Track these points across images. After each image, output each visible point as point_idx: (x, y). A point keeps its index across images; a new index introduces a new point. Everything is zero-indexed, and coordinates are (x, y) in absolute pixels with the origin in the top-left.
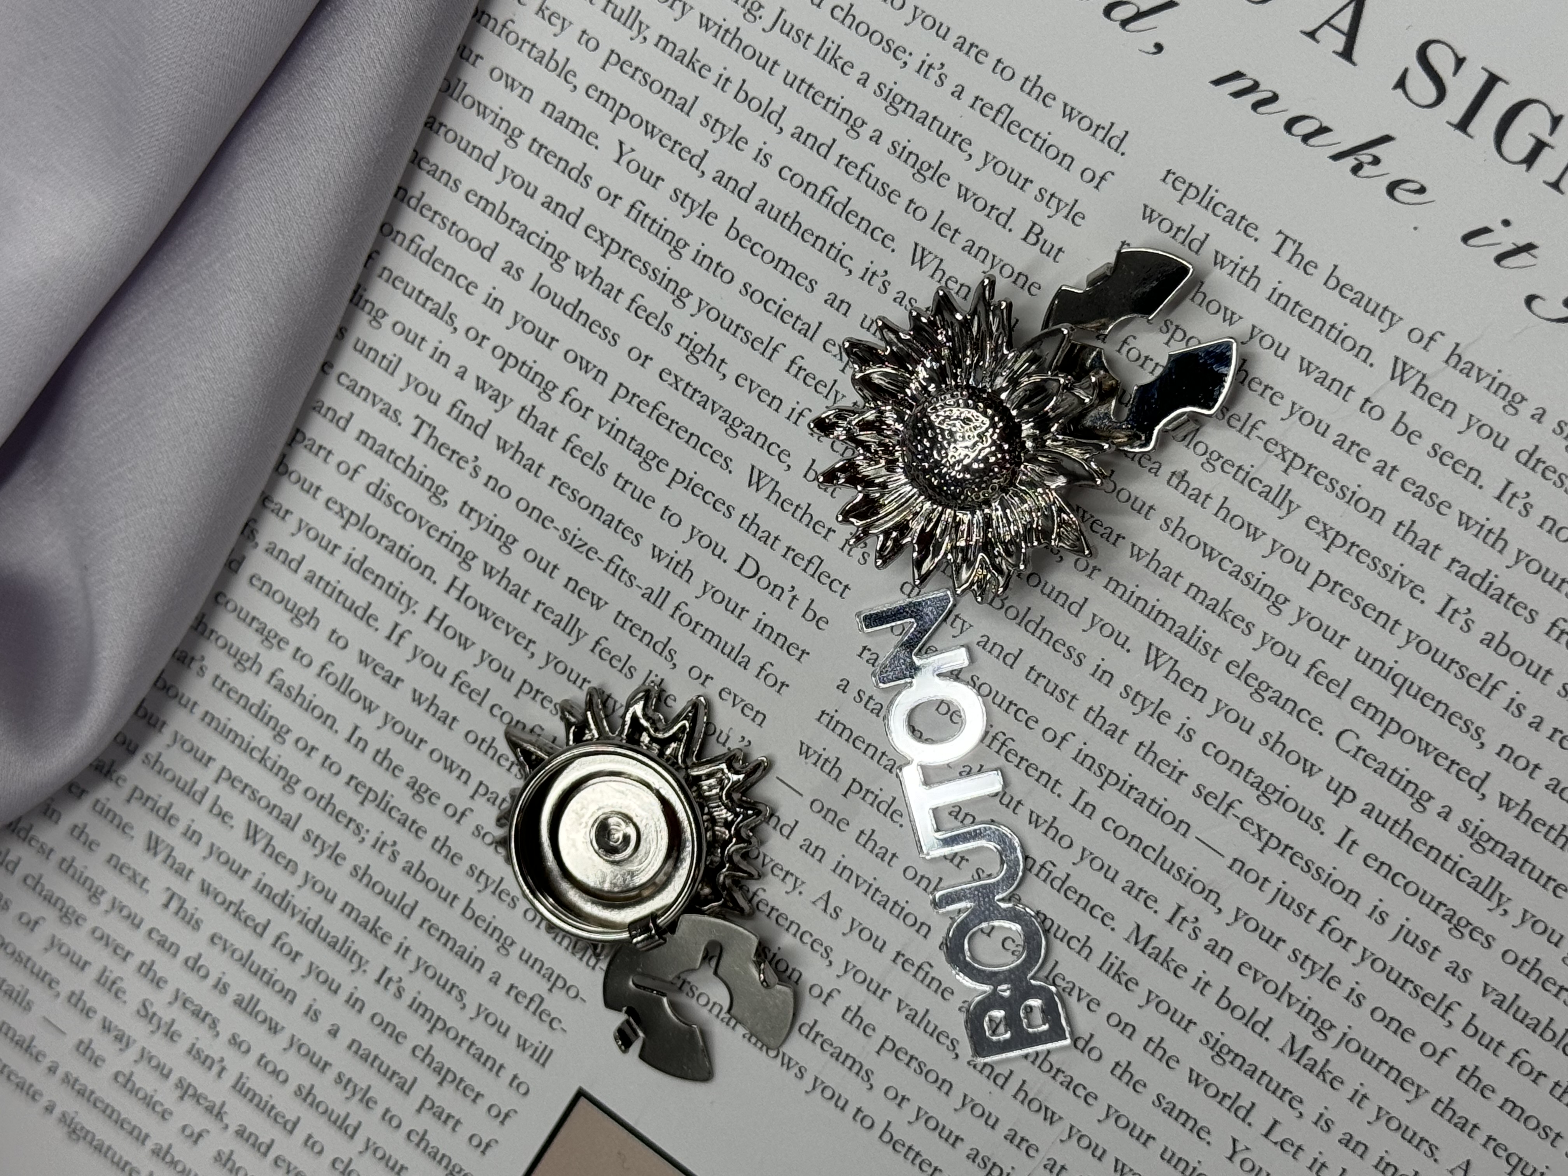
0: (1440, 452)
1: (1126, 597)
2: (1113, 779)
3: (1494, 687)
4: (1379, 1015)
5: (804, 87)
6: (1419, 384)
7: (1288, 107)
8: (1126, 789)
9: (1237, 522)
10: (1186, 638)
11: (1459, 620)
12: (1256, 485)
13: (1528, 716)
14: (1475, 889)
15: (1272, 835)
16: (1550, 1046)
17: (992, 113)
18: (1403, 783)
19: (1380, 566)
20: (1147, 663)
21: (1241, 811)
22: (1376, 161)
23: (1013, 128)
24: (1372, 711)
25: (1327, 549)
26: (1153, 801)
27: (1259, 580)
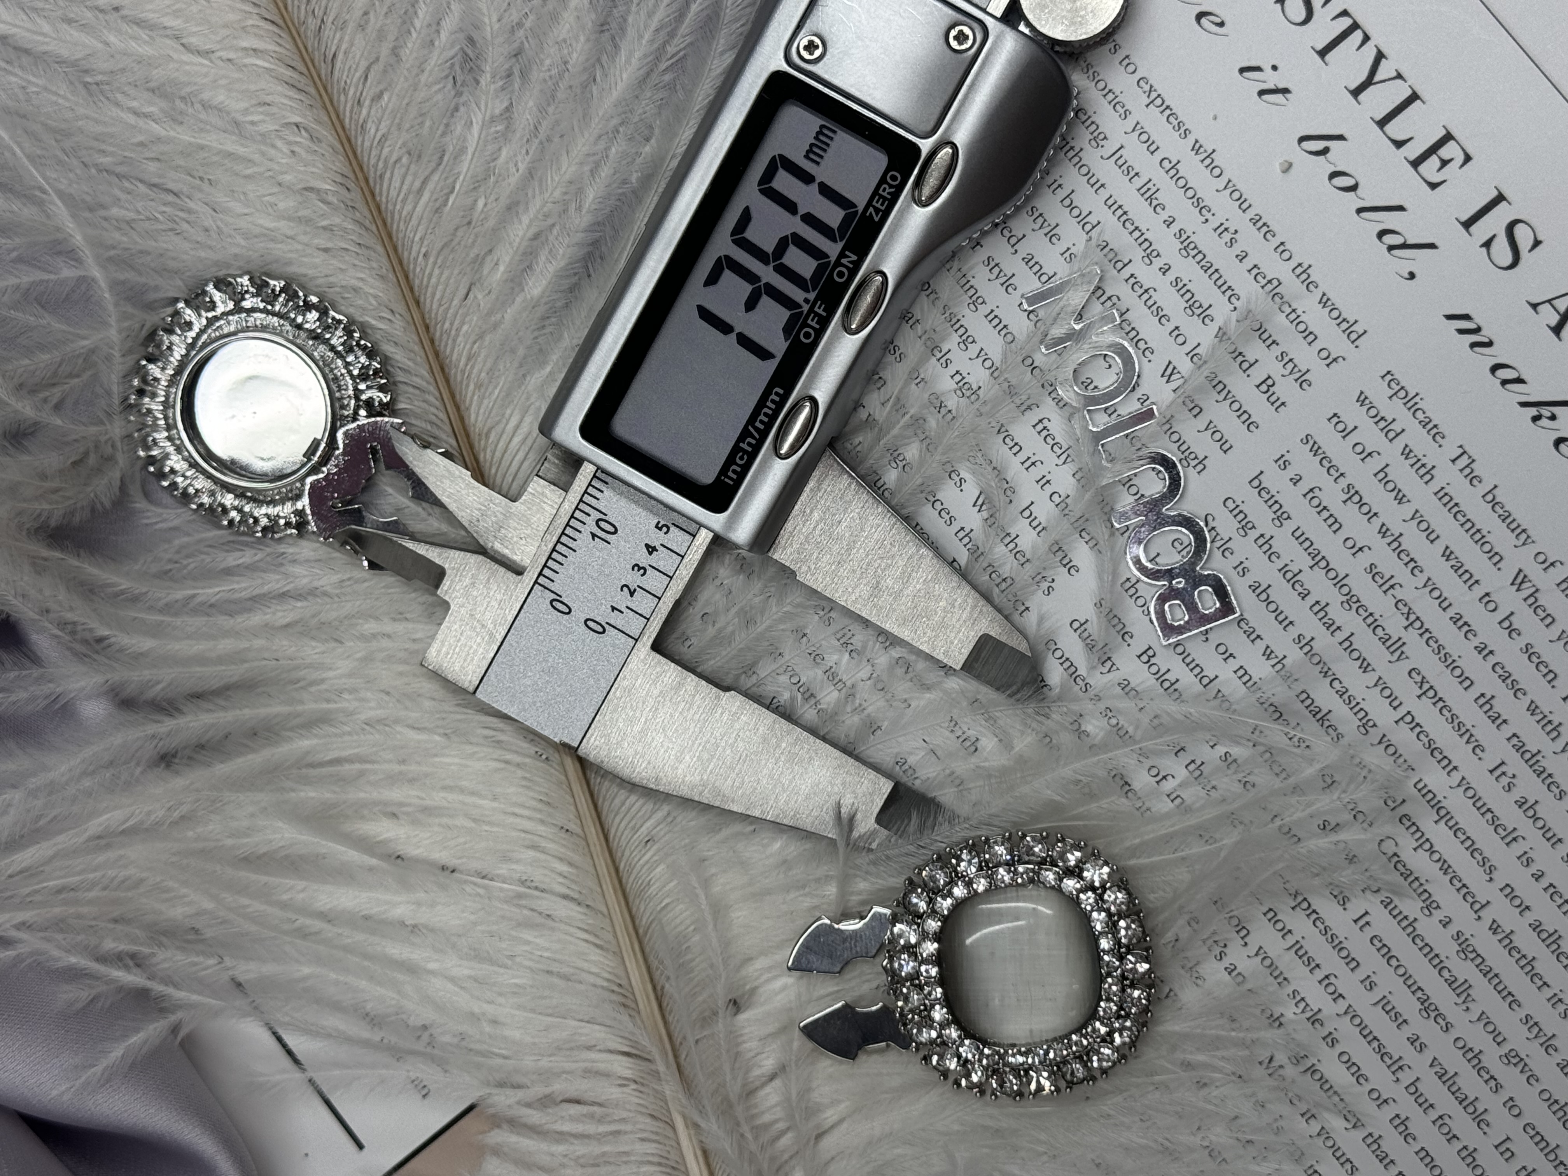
0: (1530, 651)
1: (1249, 685)
3: (1515, 839)
4: (1345, 1058)
5: (1120, 212)
6: (1531, 595)
7: (1498, 354)
11: (1505, 781)
12: (1379, 630)
13: (1533, 869)
14: (1450, 985)
15: (1305, 899)
16: (1469, 1118)
17: (1264, 282)
22: (1553, 418)
23: (1277, 299)
27: (1358, 703)
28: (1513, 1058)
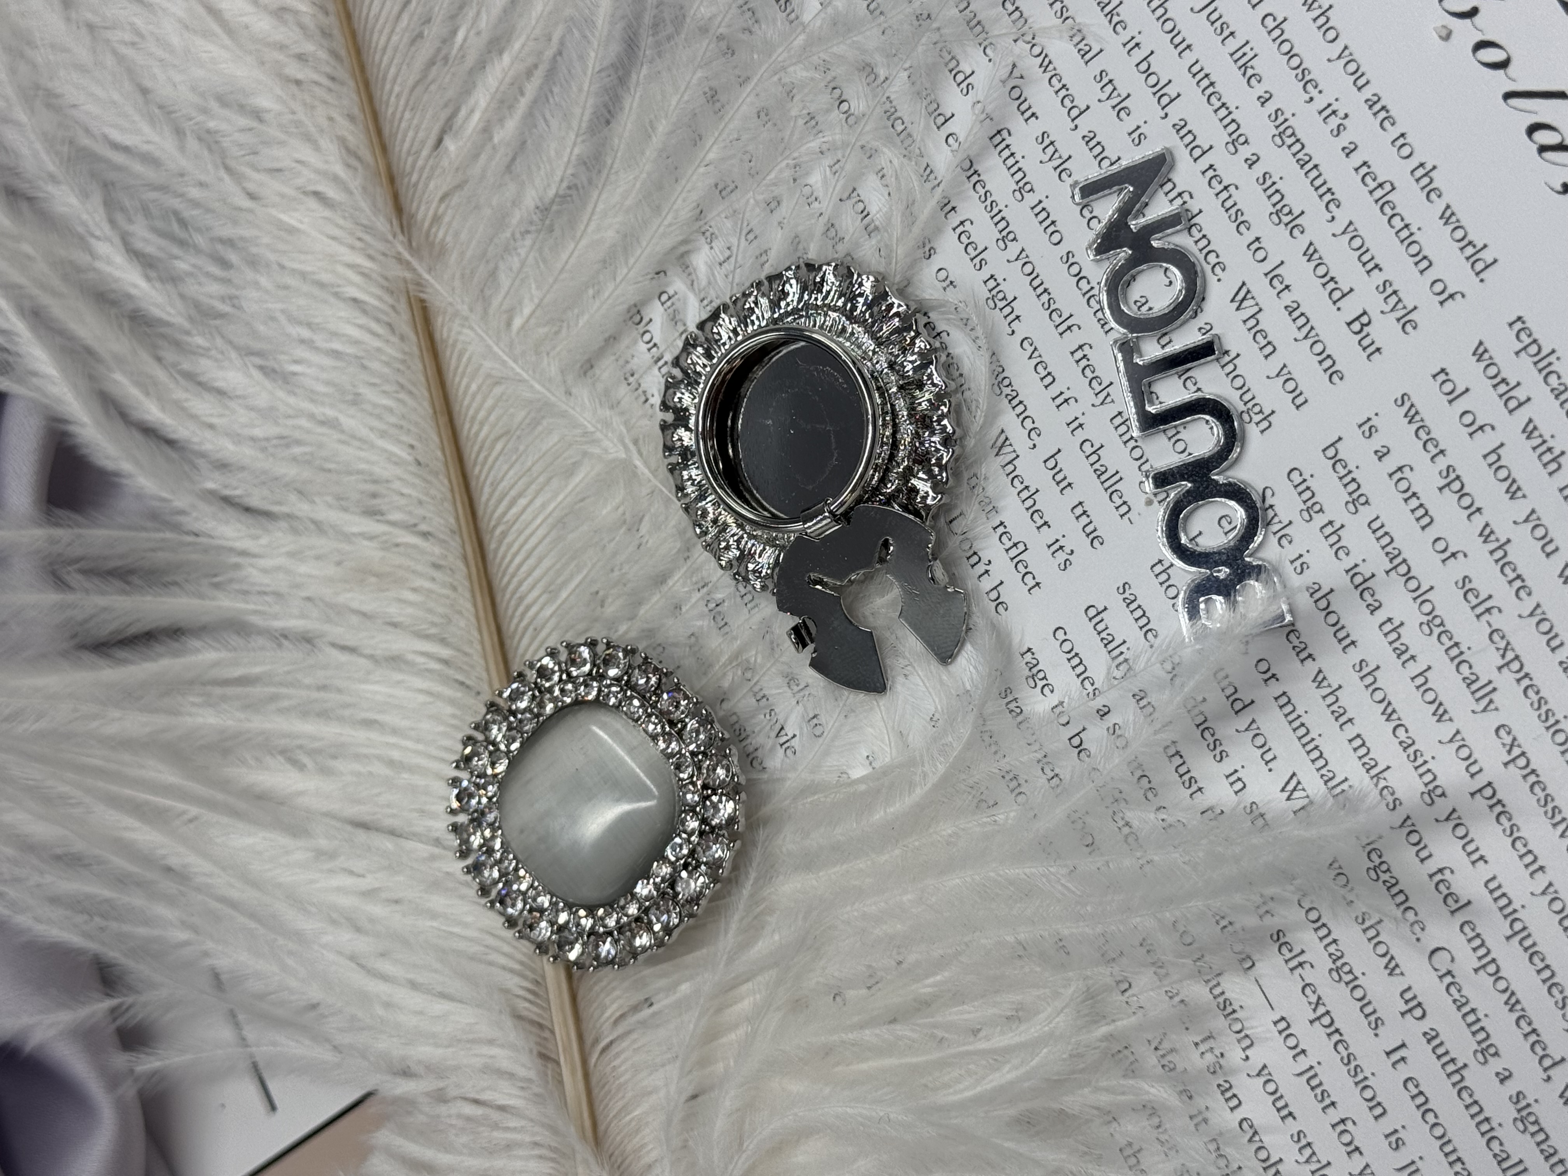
1: (1291, 718)
9: (1430, 696)
10: (1331, 784)
12: (1464, 668)
14: (1499, 1163)
15: (1328, 1012)
17: (1373, 185)
18: (1476, 1027)
19: (1550, 806)
20: (1283, 790)
21: (1308, 974)
23: (1387, 209)
24: (1478, 942)
25: (1506, 764)
27: (1425, 762)
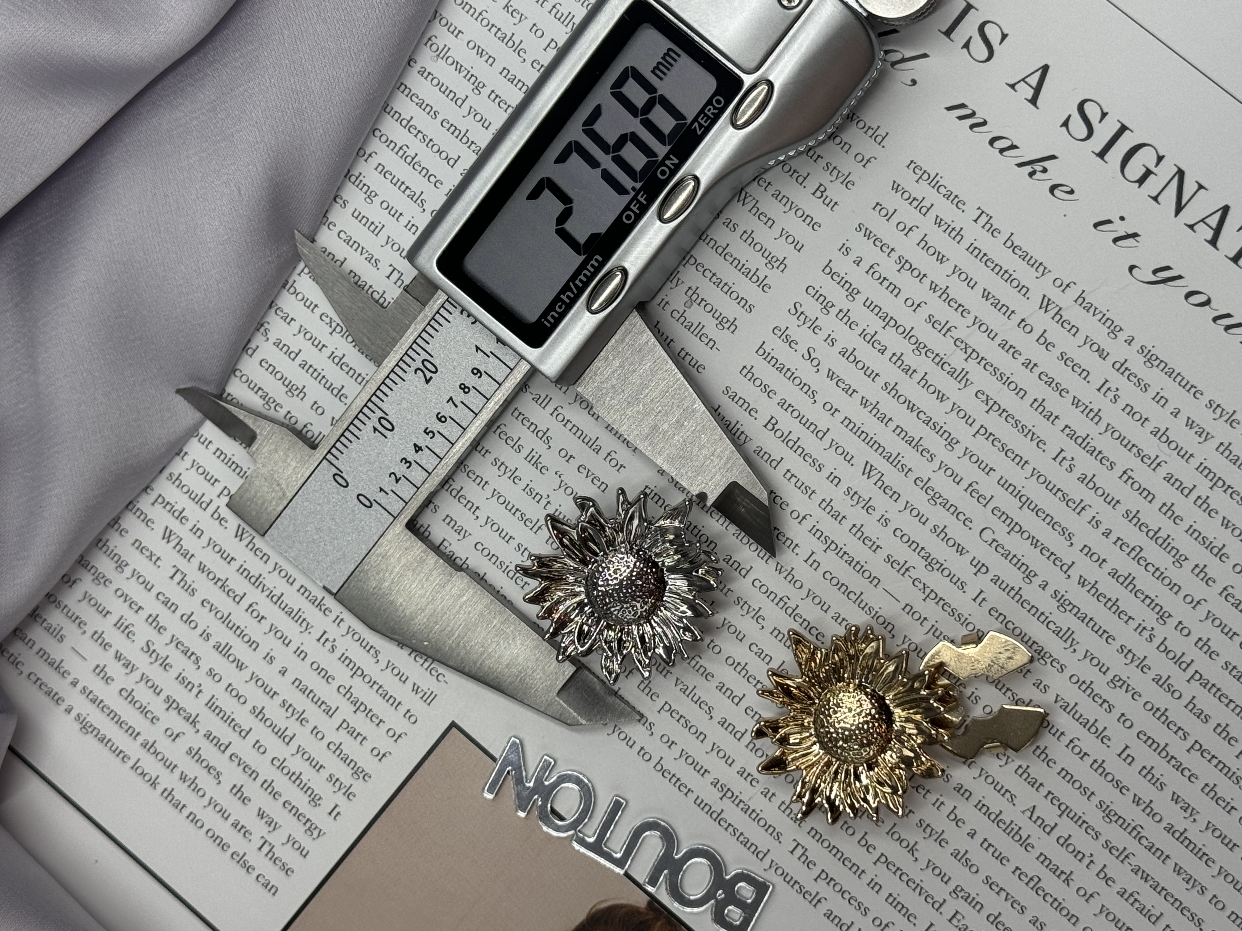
0: (1065, 358)
1: (854, 430)
2: (833, 546)
6: (1057, 313)
7: (992, 130)
8: (841, 554)
9: (932, 389)
10: (891, 460)
11: (1066, 464)
12: (946, 367)
13: (1102, 529)
15: (932, 591)
16: (1093, 737)
18: (1019, 564)
19: (1020, 426)
20: (863, 474)
21: (914, 574)
22: (1045, 170)
24: (1004, 517)
25: (987, 412)
26: (858, 563)
27: (942, 427)
28: (1117, 682)
